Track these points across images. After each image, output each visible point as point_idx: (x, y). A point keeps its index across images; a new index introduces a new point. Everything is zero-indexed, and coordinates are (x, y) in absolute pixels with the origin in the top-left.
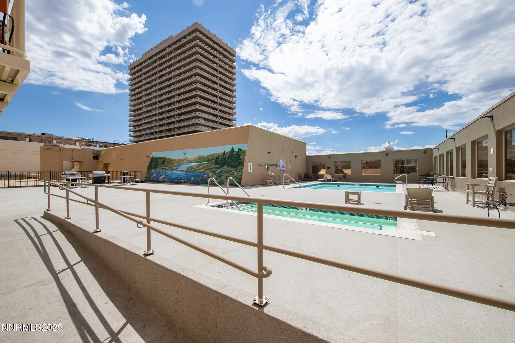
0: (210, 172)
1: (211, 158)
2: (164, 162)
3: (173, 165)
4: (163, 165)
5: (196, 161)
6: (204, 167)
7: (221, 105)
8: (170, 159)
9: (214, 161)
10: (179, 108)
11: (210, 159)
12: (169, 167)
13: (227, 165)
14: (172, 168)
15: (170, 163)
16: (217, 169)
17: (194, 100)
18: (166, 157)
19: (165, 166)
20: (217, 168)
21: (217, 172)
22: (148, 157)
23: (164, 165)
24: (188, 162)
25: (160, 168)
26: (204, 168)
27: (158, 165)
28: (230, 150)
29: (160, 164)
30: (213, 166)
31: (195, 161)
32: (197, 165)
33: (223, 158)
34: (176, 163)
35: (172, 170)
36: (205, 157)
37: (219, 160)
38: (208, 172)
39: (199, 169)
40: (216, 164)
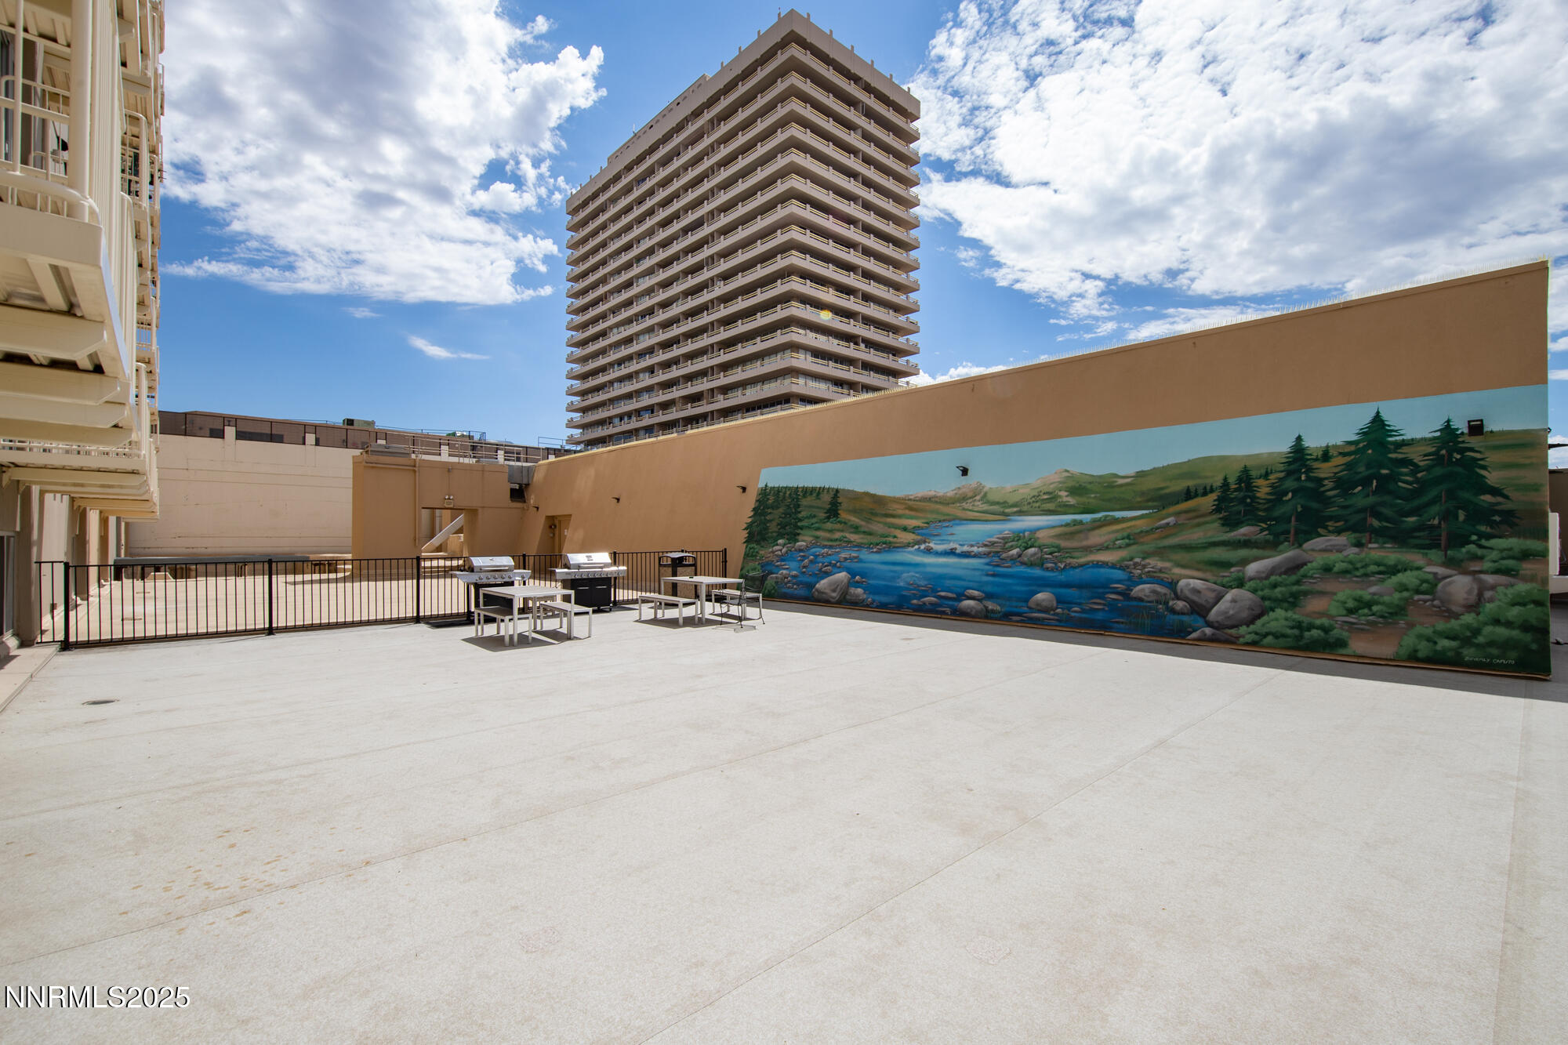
0: (1183, 566)
1: (1179, 486)
2: (833, 511)
3: (897, 527)
4: (829, 525)
5: (1051, 506)
6: (1128, 537)
7: (867, 298)
8: (867, 494)
9: (1208, 501)
10: (728, 321)
11: (1167, 491)
12: (870, 534)
13: (1353, 529)
14: (891, 539)
15: (876, 515)
16: (1243, 553)
17: (780, 288)
18: (841, 487)
19: (842, 531)
20: (1246, 544)
21: (1252, 569)
22: (744, 489)
23: (838, 526)
24: (996, 508)
25: (817, 537)
26: (1128, 545)
27: (799, 524)
28: (1355, 438)
29: (814, 520)
30: (1213, 530)
31: (1045, 502)
32: (1067, 525)
33: (1290, 484)
34: (907, 512)
35: (891, 547)
36: (1120, 481)
37: (1254, 498)
38: (1167, 565)
39: (1088, 550)
40: (1231, 523)
